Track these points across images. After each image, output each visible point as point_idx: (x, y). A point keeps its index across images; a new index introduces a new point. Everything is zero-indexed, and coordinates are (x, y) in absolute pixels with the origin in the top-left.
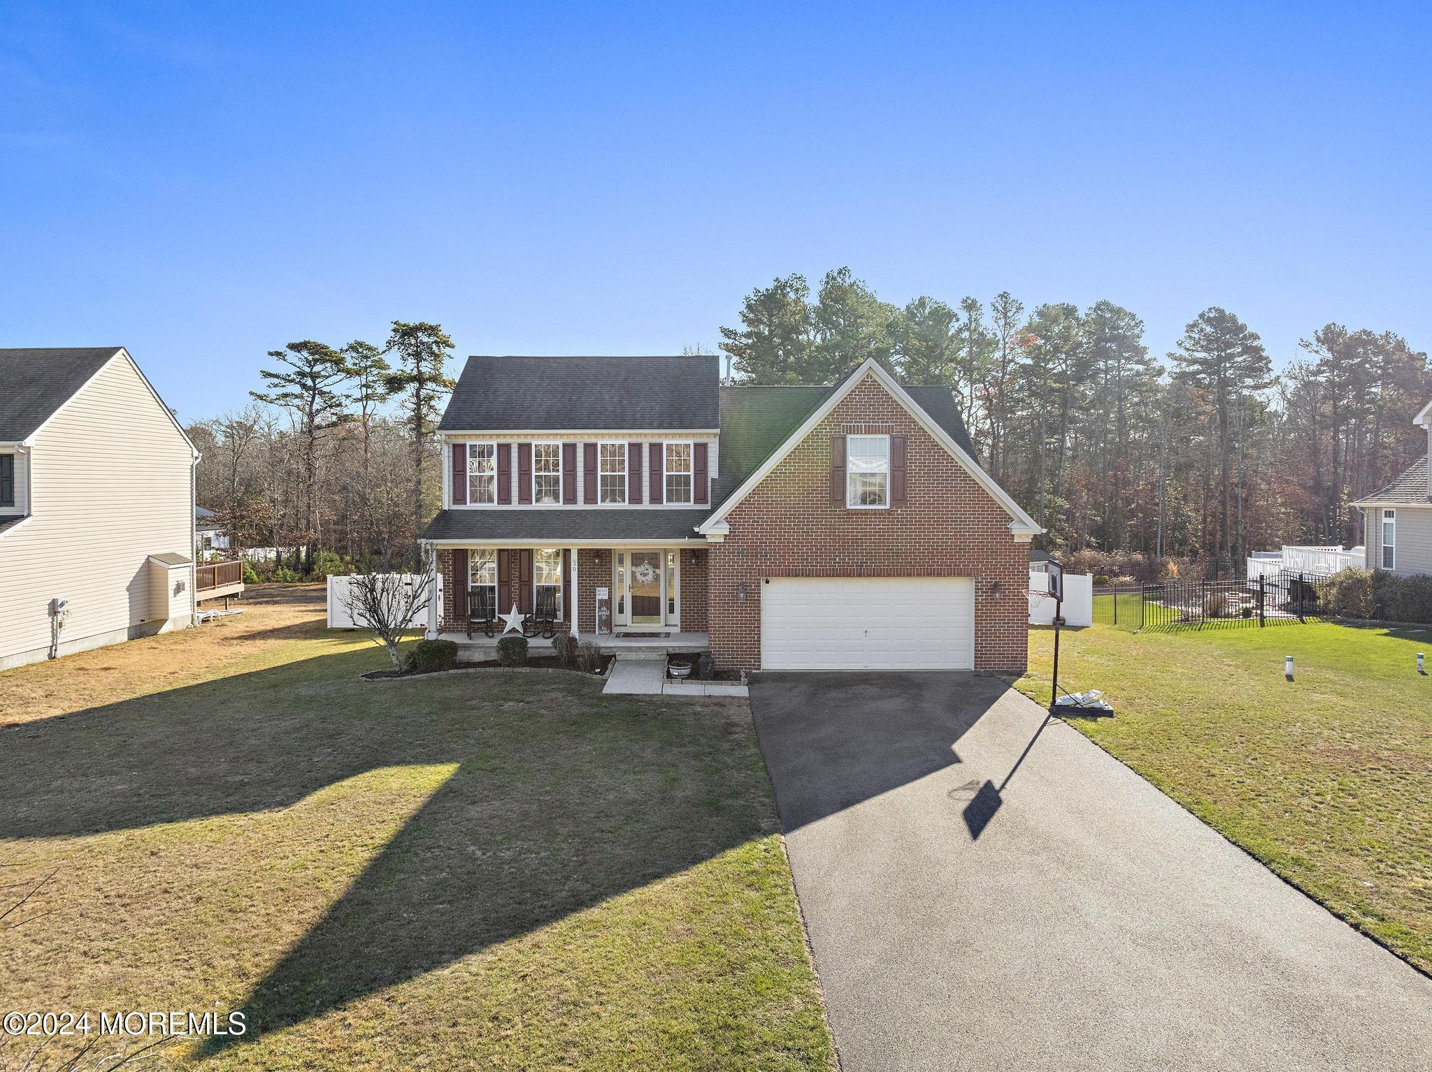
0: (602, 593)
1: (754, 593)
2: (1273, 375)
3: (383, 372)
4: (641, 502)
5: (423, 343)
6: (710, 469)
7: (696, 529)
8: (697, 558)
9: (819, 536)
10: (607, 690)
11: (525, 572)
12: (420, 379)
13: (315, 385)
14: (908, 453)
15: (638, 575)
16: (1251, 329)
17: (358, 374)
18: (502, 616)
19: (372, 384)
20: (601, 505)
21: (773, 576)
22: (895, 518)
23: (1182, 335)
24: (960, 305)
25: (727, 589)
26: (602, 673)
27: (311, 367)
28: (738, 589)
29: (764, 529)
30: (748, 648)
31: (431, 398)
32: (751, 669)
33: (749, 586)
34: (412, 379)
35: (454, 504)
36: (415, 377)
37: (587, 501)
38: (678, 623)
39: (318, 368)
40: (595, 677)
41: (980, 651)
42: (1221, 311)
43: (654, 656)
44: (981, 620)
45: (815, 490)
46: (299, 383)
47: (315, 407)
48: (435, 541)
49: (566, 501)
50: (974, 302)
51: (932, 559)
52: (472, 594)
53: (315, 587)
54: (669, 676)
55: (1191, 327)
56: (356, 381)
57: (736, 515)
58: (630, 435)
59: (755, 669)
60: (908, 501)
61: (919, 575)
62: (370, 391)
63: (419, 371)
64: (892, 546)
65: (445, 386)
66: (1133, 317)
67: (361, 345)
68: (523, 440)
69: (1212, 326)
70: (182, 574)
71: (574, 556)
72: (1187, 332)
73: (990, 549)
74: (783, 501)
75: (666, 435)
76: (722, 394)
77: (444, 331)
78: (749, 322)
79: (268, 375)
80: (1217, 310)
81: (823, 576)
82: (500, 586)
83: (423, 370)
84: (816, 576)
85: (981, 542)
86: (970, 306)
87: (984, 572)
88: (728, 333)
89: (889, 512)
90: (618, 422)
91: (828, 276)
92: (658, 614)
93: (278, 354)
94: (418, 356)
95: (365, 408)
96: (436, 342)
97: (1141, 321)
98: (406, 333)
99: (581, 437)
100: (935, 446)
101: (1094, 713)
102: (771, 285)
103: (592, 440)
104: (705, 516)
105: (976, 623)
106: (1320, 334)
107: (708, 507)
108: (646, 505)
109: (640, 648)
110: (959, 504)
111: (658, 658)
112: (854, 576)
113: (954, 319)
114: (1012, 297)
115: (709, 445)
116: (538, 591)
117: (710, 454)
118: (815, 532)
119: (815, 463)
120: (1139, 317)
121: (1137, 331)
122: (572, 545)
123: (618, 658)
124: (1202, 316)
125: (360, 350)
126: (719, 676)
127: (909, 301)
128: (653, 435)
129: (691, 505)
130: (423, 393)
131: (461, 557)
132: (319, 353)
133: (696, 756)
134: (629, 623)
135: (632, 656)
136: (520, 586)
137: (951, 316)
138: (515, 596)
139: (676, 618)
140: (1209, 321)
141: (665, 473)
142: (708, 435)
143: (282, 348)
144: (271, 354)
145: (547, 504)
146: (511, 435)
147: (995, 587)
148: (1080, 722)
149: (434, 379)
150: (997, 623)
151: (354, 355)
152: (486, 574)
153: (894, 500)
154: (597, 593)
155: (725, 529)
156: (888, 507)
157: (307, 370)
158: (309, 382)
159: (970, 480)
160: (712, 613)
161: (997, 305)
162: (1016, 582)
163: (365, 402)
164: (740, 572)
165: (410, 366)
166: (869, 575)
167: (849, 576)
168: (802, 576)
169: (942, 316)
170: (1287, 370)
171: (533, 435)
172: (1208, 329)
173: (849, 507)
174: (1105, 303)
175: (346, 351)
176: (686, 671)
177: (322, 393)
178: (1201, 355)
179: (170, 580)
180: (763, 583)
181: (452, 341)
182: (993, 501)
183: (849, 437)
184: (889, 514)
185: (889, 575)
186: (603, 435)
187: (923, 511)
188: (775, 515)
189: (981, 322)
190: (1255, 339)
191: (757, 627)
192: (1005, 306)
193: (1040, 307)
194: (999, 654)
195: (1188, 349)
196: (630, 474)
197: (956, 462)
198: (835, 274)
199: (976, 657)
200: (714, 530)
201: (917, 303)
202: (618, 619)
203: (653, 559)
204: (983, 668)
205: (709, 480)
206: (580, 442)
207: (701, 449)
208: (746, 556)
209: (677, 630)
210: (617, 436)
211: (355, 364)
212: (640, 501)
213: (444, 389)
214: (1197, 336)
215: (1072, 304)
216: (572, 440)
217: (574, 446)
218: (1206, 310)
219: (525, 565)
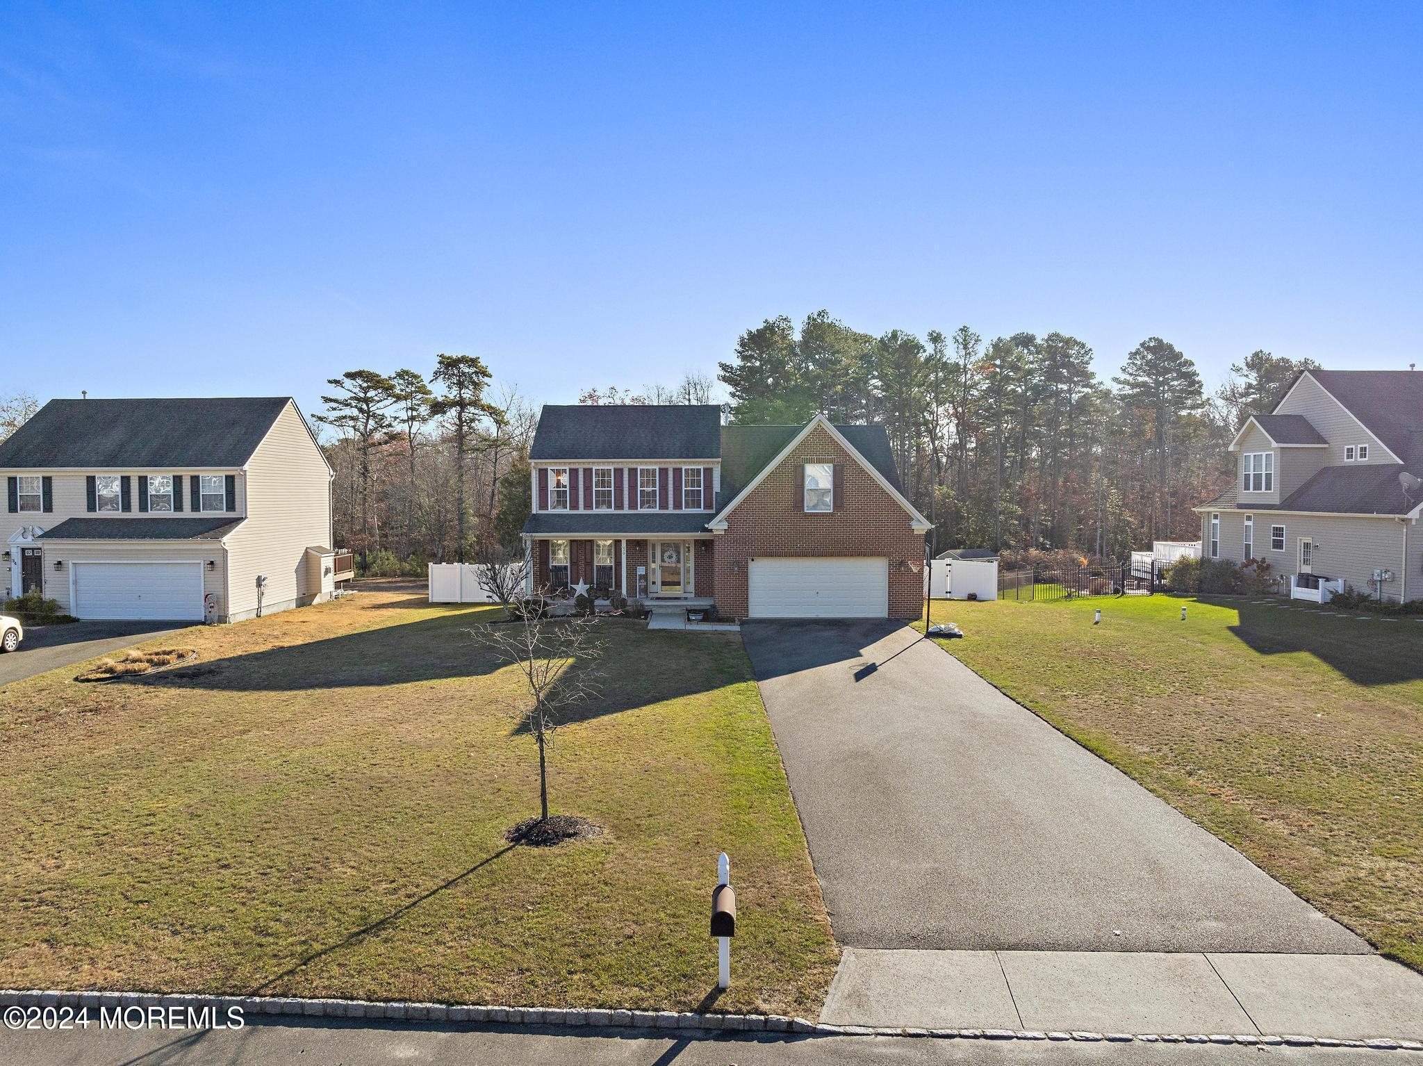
0: (641, 570)
1: (745, 568)
2: (1205, 397)
3: (428, 396)
4: (667, 509)
5: (464, 374)
6: (714, 486)
7: (706, 526)
8: (706, 546)
9: (786, 530)
10: (650, 627)
11: (588, 556)
12: (462, 404)
13: (368, 408)
14: (845, 475)
15: (666, 558)
16: (1186, 356)
17: (406, 398)
18: (573, 586)
19: (417, 407)
20: (640, 511)
21: (756, 557)
22: (836, 518)
23: (1125, 361)
24: (927, 338)
25: (726, 566)
26: (646, 619)
27: (365, 393)
28: (733, 565)
29: (750, 526)
30: (740, 603)
31: (472, 420)
32: (742, 617)
33: (740, 563)
34: (453, 404)
35: (540, 510)
36: (457, 402)
37: (630, 508)
38: (693, 590)
39: (371, 393)
40: (641, 621)
41: (891, 606)
42: (1160, 341)
43: (678, 611)
45: (784, 500)
46: (356, 407)
47: (369, 427)
48: (534, 534)
49: (617, 507)
50: (939, 335)
51: (860, 545)
52: (551, 571)
53: (384, 580)
54: (689, 620)
55: (1133, 355)
56: (403, 404)
57: (732, 517)
58: (660, 463)
59: (745, 617)
60: (844, 507)
61: (852, 556)
62: (415, 413)
63: (461, 396)
64: (834, 537)
65: (483, 410)
66: (1083, 346)
67: (407, 373)
68: (587, 466)
69: (1152, 353)
70: (327, 561)
71: (624, 545)
72: (1130, 358)
74: (763, 507)
75: (685, 463)
76: (722, 432)
77: (483, 363)
78: (744, 358)
79: (327, 400)
80: (1157, 340)
81: (789, 556)
82: (571, 566)
83: (464, 396)
84: (785, 557)
85: (892, 534)
86: (936, 338)
87: (894, 554)
88: (724, 367)
90: (652, 454)
91: (809, 318)
92: (679, 585)
93: (336, 382)
94: (461, 385)
95: (410, 428)
96: (476, 373)
97: (1090, 350)
98: (449, 365)
99: (626, 464)
100: (863, 471)
101: (950, 635)
102: (761, 326)
103: (634, 466)
104: (712, 517)
106: (1249, 359)
107: (713, 511)
108: (671, 510)
109: (668, 606)
110: (878, 509)
111: (680, 612)
112: (809, 556)
113: (922, 351)
114: (971, 331)
115: (714, 469)
116: (598, 570)
117: (714, 475)
118: (784, 528)
119: (784, 482)
120: (1088, 346)
121: (1086, 358)
122: (623, 536)
123: (654, 611)
124: (1142, 345)
125: (406, 377)
126: (721, 620)
127: (883, 334)
128: (675, 463)
129: (701, 510)
130: (465, 416)
131: (544, 544)
132: (372, 380)
133: (709, 654)
134: (660, 591)
135: (663, 611)
136: (585, 565)
137: (919, 347)
138: (582, 572)
139: (691, 587)
140: (1149, 349)
141: (684, 489)
142: (713, 462)
143: (340, 377)
144: (330, 382)
145: (603, 510)
146: (578, 463)
147: (901, 564)
148: (943, 641)
149: (475, 403)
150: (903, 587)
151: (401, 382)
152: (561, 558)
153: (835, 506)
154: (638, 570)
155: (725, 526)
156: (831, 511)
157: (362, 395)
158: (365, 407)
159: (885, 494)
160: (717, 585)
161: (958, 338)
162: (914, 560)
163: (410, 423)
164: (735, 554)
165: (453, 394)
166: (819, 556)
167: (806, 556)
168: (775, 556)
169: (911, 347)
170: (1219, 392)
171: (593, 463)
172: (1149, 357)
173: (806, 511)
174: (1057, 335)
175: (394, 378)
176: (700, 617)
177: (374, 416)
178: (1143, 379)
179: (322, 565)
180: (750, 561)
181: (489, 370)
182: (900, 507)
183: (806, 465)
184: (832, 515)
185: (832, 556)
186: (641, 463)
187: (854, 514)
188: (757, 516)
189: (945, 352)
190: (1190, 365)
191: (746, 590)
192: (966, 339)
193: (995, 340)
194: (904, 607)
195: (1131, 374)
196: (660, 489)
197: (877, 482)
198: (815, 317)
199: (889, 610)
200: (718, 526)
201: (890, 335)
202: (652, 588)
203: (676, 546)
204: (893, 616)
205: (714, 493)
206: (626, 468)
207: (708, 472)
208: (738, 543)
209: (693, 595)
210: (651, 463)
211: (402, 390)
213: (482, 413)
214: (1139, 363)
215: (1030, 333)
216: (620, 466)
217: (621, 470)
218: (1147, 340)
219: (588, 551)
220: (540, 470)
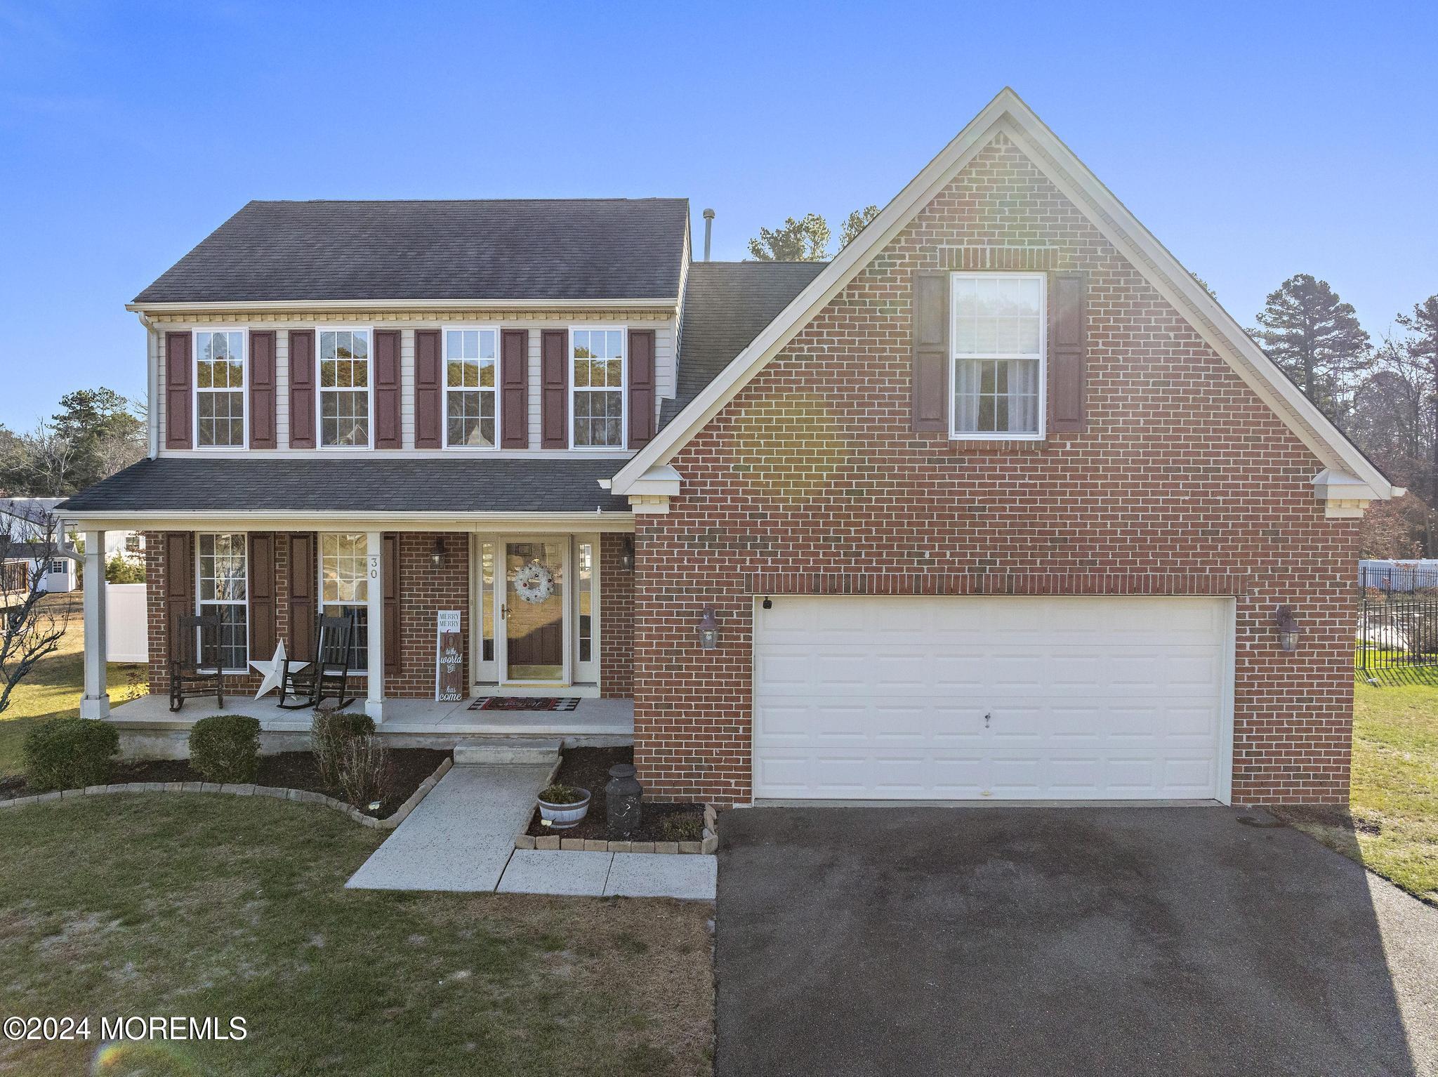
0: (448, 622)
1: (738, 630)
2: (1372, 353)
4: (525, 445)
6: (659, 381)
7: (604, 484)
9: (884, 501)
10: (367, 872)
11: (300, 578)
14: (1089, 312)
15: (519, 586)
16: (1344, 299)
18: (256, 664)
20: (448, 451)
21: (779, 592)
22: (1058, 461)
23: (1262, 308)
25: (676, 622)
26: (385, 814)
28: (700, 622)
29: (759, 484)
30: (722, 753)
32: (729, 800)
33: (726, 614)
35: (168, 447)
37: (421, 442)
38: (597, 678)
40: (370, 819)
41: (1244, 761)
42: (1309, 279)
43: (532, 755)
44: (1249, 693)
45: (877, 397)
49: (380, 443)
51: (1141, 555)
52: (199, 619)
54: (535, 827)
55: (1274, 298)
57: (697, 452)
58: (505, 312)
59: (737, 800)
60: (1088, 422)
61: (1112, 591)
64: (1052, 525)
68: (298, 324)
69: (1297, 297)
72: (1268, 303)
73: (1271, 533)
74: (805, 421)
75: (575, 312)
80: (1304, 278)
81: (894, 593)
82: (253, 605)
84: (880, 592)
85: (1251, 517)
87: (1257, 585)
89: (1045, 448)
90: (481, 288)
92: (559, 661)
99: (409, 316)
100: (1151, 297)
102: (784, 228)
103: (430, 322)
105: (1236, 700)
106: (1422, 307)
108: (536, 451)
110: (1203, 431)
111: (540, 759)
112: (964, 593)
115: (659, 334)
116: (328, 617)
117: (659, 352)
118: (876, 493)
119: (879, 334)
123: (457, 758)
124: (1286, 285)
126: (653, 826)
128: (548, 312)
131: (181, 547)
134: (502, 676)
135: (485, 755)
136: (292, 606)
138: (282, 625)
139: (592, 670)
140: (1295, 292)
141: (572, 389)
142: (658, 312)
145: (345, 450)
146: (276, 313)
147: (1284, 620)
150: (1284, 700)
152: (227, 582)
153: (1058, 421)
154: (439, 620)
155: (670, 484)
156: (1041, 436)
159: (1227, 377)
160: (642, 675)
162: (1327, 608)
164: (707, 583)
166: (998, 591)
167: (952, 591)
168: (847, 591)
171: (316, 313)
172: (1293, 301)
173: (954, 435)
176: (575, 814)
178: (1284, 331)
180: (757, 609)
182: (1278, 424)
183: (956, 277)
184: (1045, 452)
185: (1044, 591)
186: (451, 313)
187: (1122, 446)
188: (785, 453)
190: (1349, 311)
191: (743, 707)
194: (1286, 769)
195: (1267, 324)
196: (504, 391)
197: (1198, 336)
199: (1234, 776)
200: (647, 486)
202: (482, 670)
203: (547, 554)
204: (1250, 800)
205: (659, 402)
206: (408, 328)
207: (643, 343)
208: (718, 546)
209: (595, 693)
210: (478, 313)
212: (523, 443)
214: (1279, 309)
216: (389, 324)
217: (395, 336)
218: (1292, 278)
219: (300, 564)
220: (170, 336)
